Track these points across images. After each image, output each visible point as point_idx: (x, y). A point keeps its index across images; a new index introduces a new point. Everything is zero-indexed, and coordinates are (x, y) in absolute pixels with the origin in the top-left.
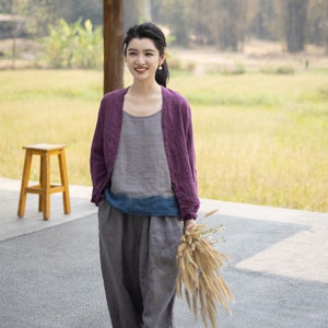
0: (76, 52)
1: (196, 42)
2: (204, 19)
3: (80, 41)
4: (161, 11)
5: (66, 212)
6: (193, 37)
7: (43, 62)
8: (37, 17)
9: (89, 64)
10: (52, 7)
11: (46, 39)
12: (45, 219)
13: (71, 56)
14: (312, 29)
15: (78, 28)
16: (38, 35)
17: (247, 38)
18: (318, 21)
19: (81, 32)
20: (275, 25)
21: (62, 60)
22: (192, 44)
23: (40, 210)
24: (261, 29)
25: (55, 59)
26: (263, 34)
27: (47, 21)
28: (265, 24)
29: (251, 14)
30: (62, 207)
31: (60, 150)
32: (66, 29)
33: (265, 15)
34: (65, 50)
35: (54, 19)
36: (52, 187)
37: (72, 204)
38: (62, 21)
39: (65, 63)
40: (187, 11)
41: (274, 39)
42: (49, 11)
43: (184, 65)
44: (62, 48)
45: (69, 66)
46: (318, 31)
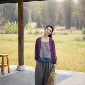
0: (12, 29)
1: (43, 26)
2: (45, 20)
3: (13, 26)
4: (34, 19)
5: (9, 72)
6: (42, 25)
7: (4, 32)
8: (2, 20)
9: (15, 32)
10: (6, 18)
11: (4, 26)
12: (3, 74)
13: (11, 30)
14: (73, 23)
15: (13, 23)
16: (2, 25)
17: (56, 26)
18: (74, 21)
19: (13, 24)
20: (63, 22)
21: (8, 31)
22: (42, 27)
23: (2, 72)
24: (60, 23)
25: (7, 31)
26: (60, 24)
27: (5, 21)
28: (60, 22)
29: (57, 19)
30: (8, 71)
31: (7, 56)
32: (10, 24)
33: (60, 20)
34: (9, 29)
35: (7, 21)
36: (5, 65)
37: (10, 70)
38: (9, 21)
39: (9, 32)
40: (41, 19)
41: (63, 26)
42: (5, 19)
43: (40, 32)
44: (9, 28)
45: (10, 33)
46: (74, 23)
